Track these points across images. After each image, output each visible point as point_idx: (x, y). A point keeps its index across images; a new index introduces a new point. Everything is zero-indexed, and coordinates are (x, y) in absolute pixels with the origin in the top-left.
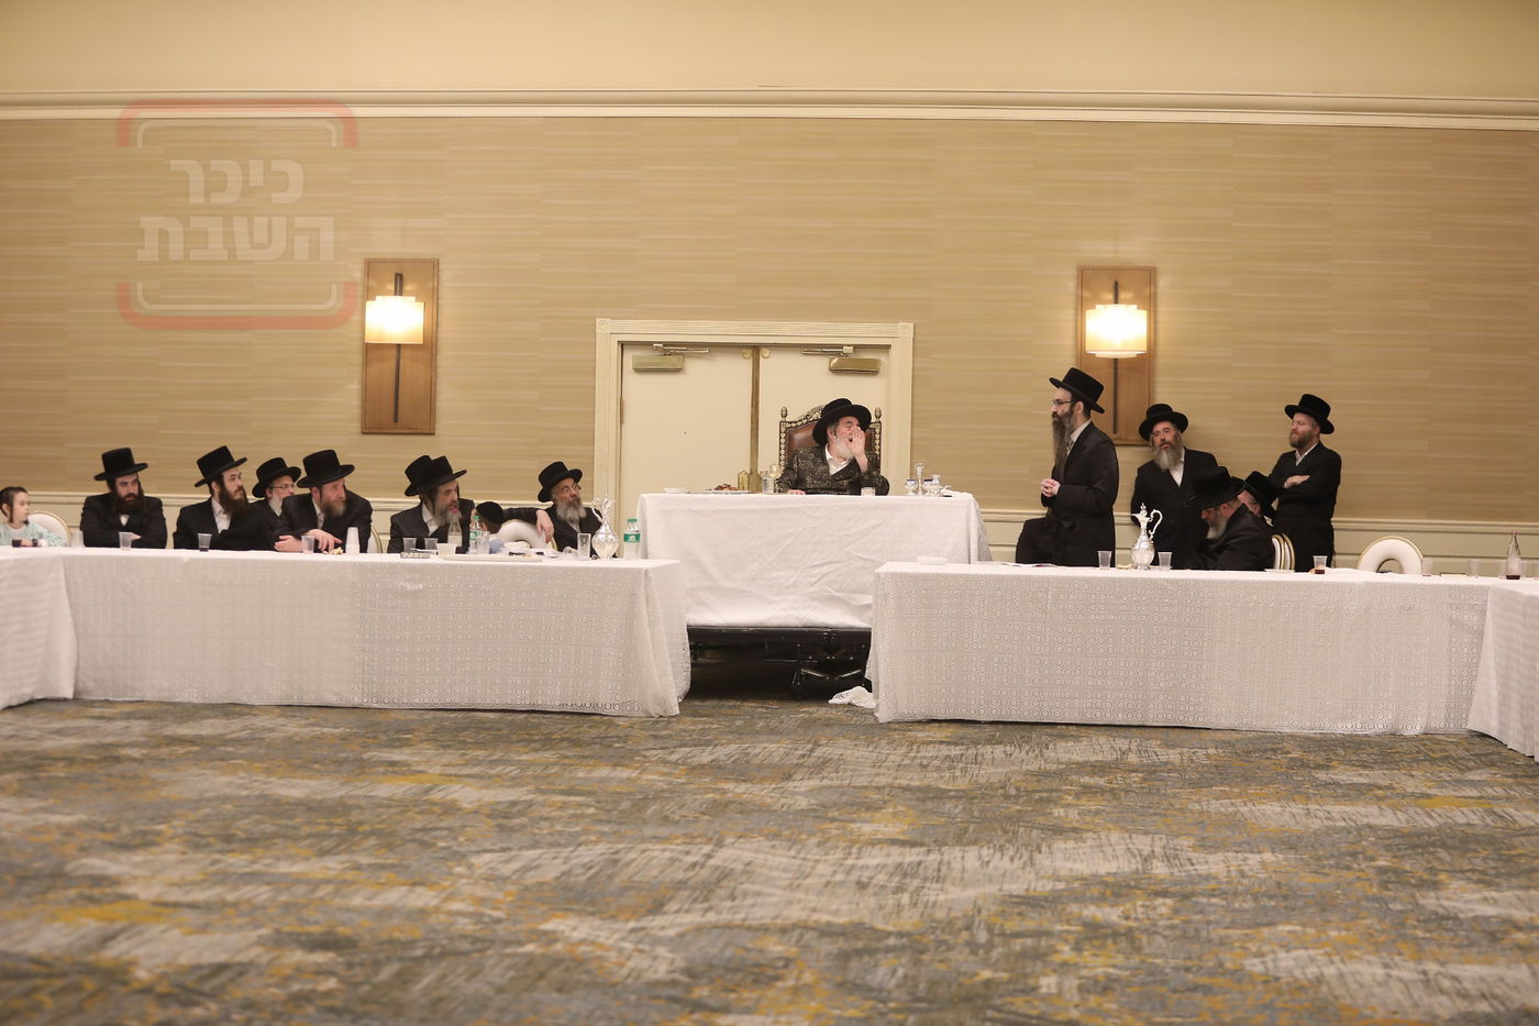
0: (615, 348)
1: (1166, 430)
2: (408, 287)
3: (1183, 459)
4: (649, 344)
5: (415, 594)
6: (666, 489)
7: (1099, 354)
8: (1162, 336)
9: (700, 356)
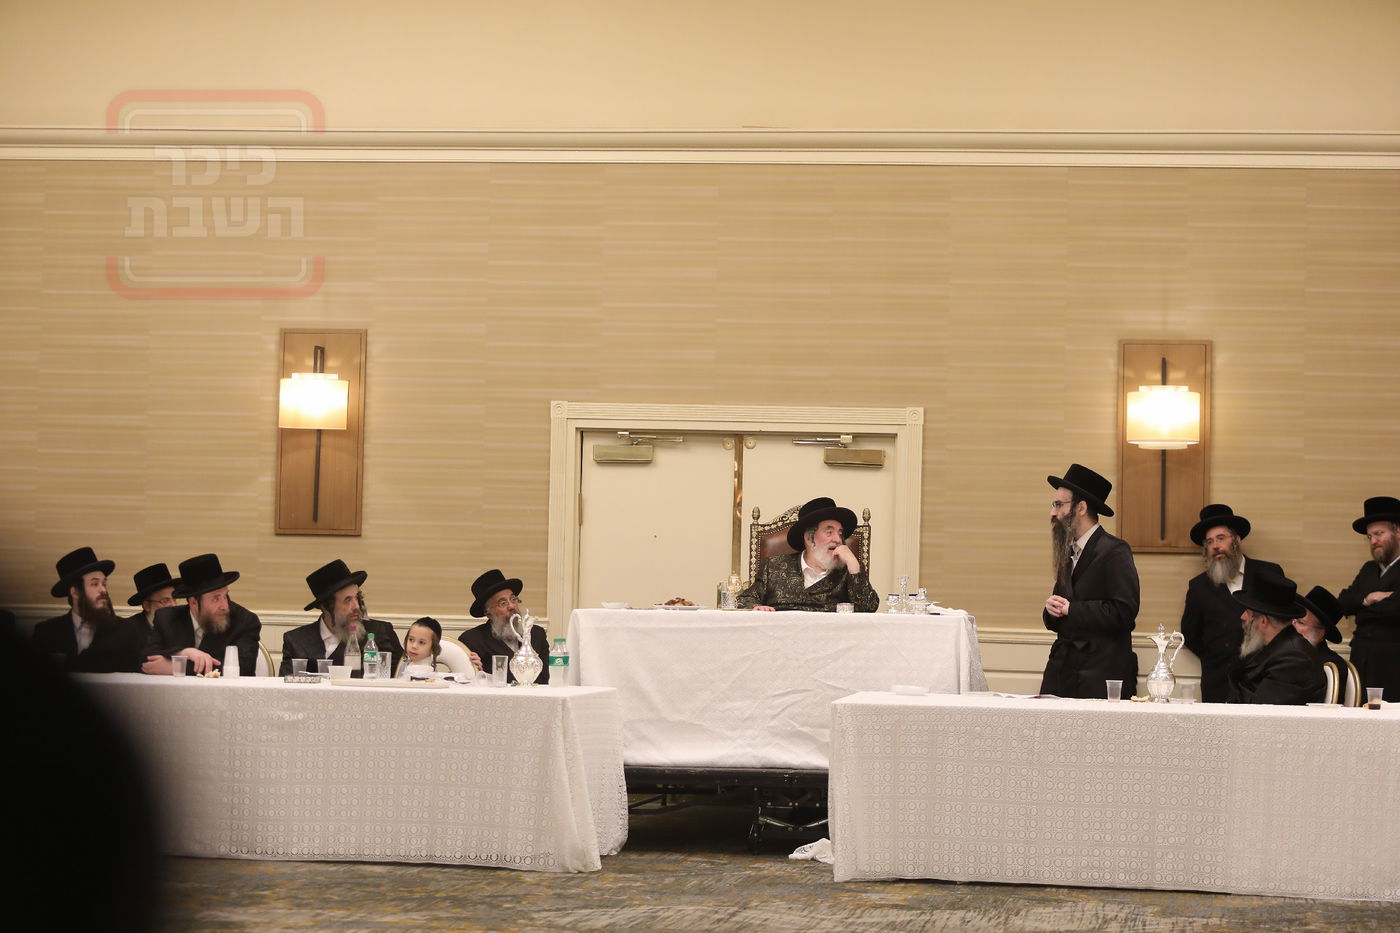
0: (573, 438)
1: (1220, 537)
2: (330, 363)
3: (1242, 570)
4: (612, 432)
5: (294, 724)
6: (604, 604)
7: (1144, 445)
8: (1220, 423)
9: (673, 446)
